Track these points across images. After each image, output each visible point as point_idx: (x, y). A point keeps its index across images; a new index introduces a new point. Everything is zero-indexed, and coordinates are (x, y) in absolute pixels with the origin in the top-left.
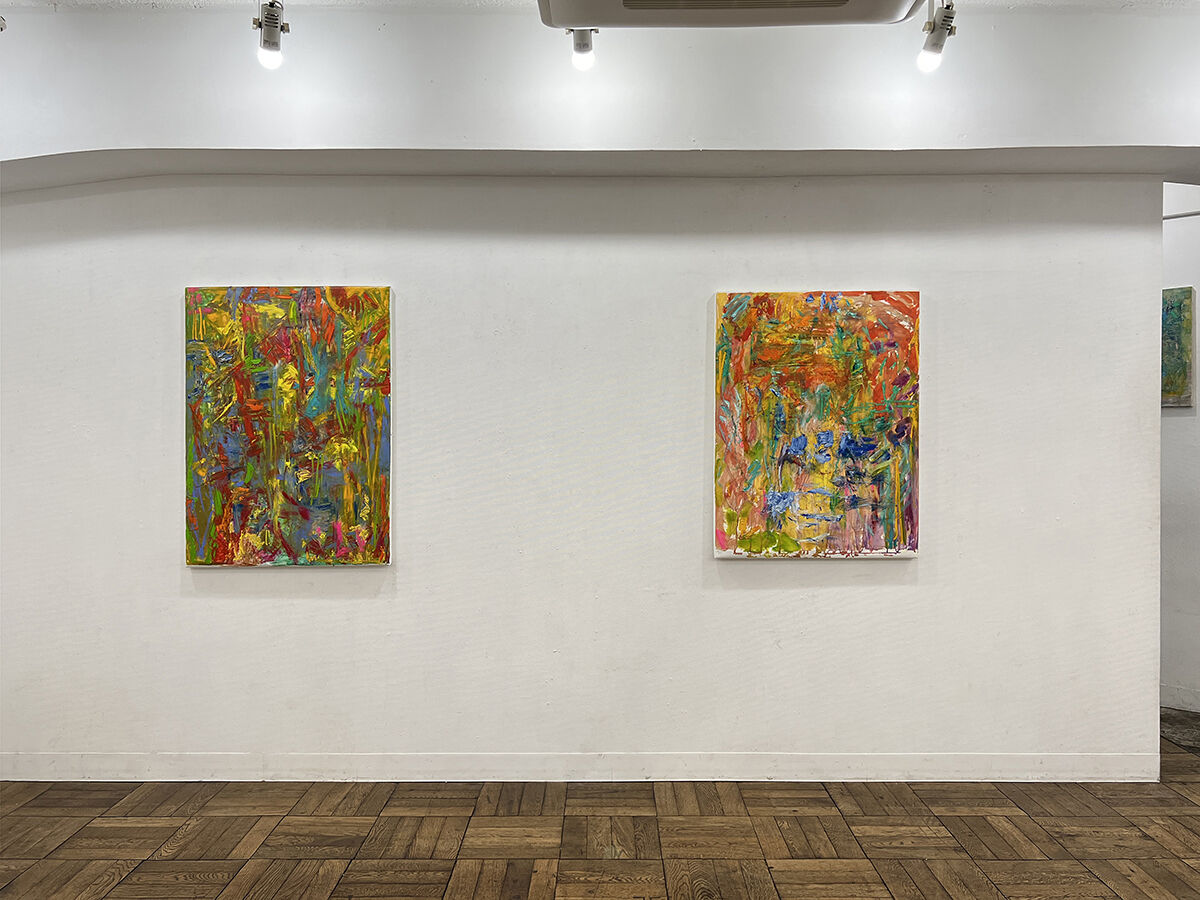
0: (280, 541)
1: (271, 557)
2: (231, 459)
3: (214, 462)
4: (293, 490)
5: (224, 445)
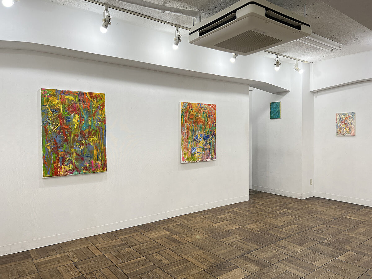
0: (75, 167)
1: (72, 172)
2: (58, 143)
3: (53, 144)
4: (79, 152)
5: (56, 139)
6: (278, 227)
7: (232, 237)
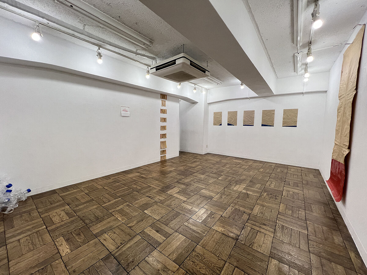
6: (193, 167)
7: (172, 174)
